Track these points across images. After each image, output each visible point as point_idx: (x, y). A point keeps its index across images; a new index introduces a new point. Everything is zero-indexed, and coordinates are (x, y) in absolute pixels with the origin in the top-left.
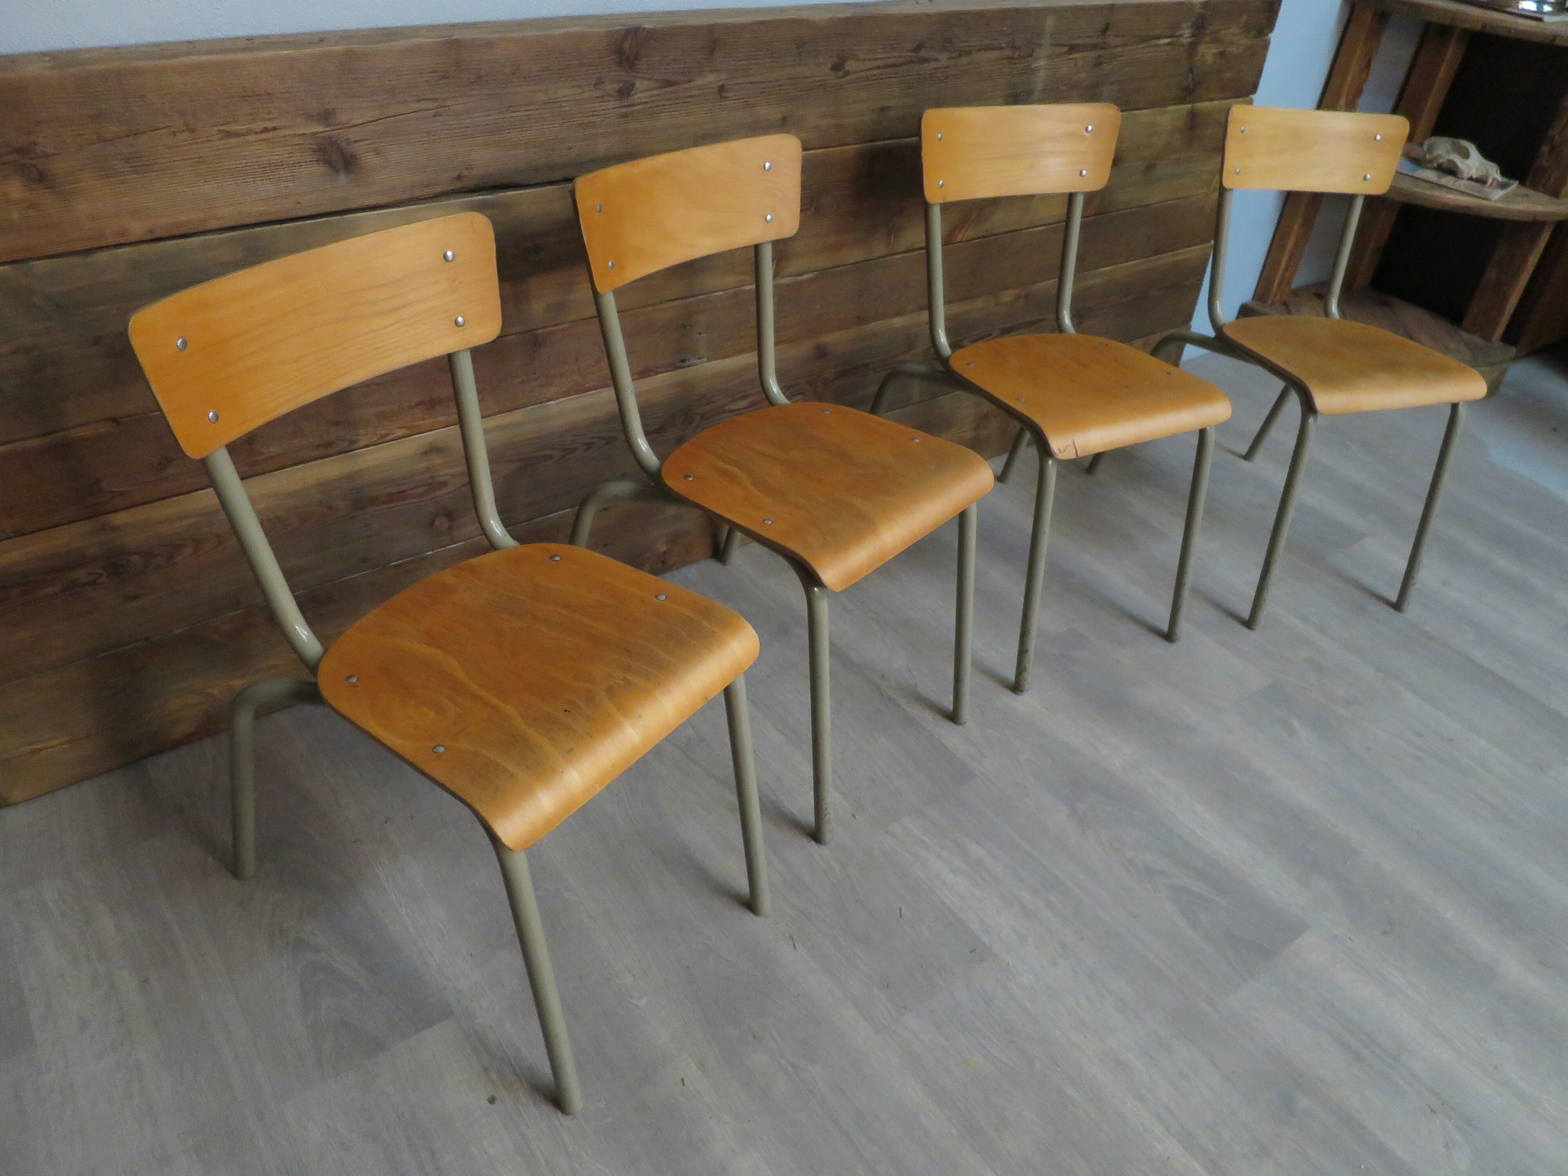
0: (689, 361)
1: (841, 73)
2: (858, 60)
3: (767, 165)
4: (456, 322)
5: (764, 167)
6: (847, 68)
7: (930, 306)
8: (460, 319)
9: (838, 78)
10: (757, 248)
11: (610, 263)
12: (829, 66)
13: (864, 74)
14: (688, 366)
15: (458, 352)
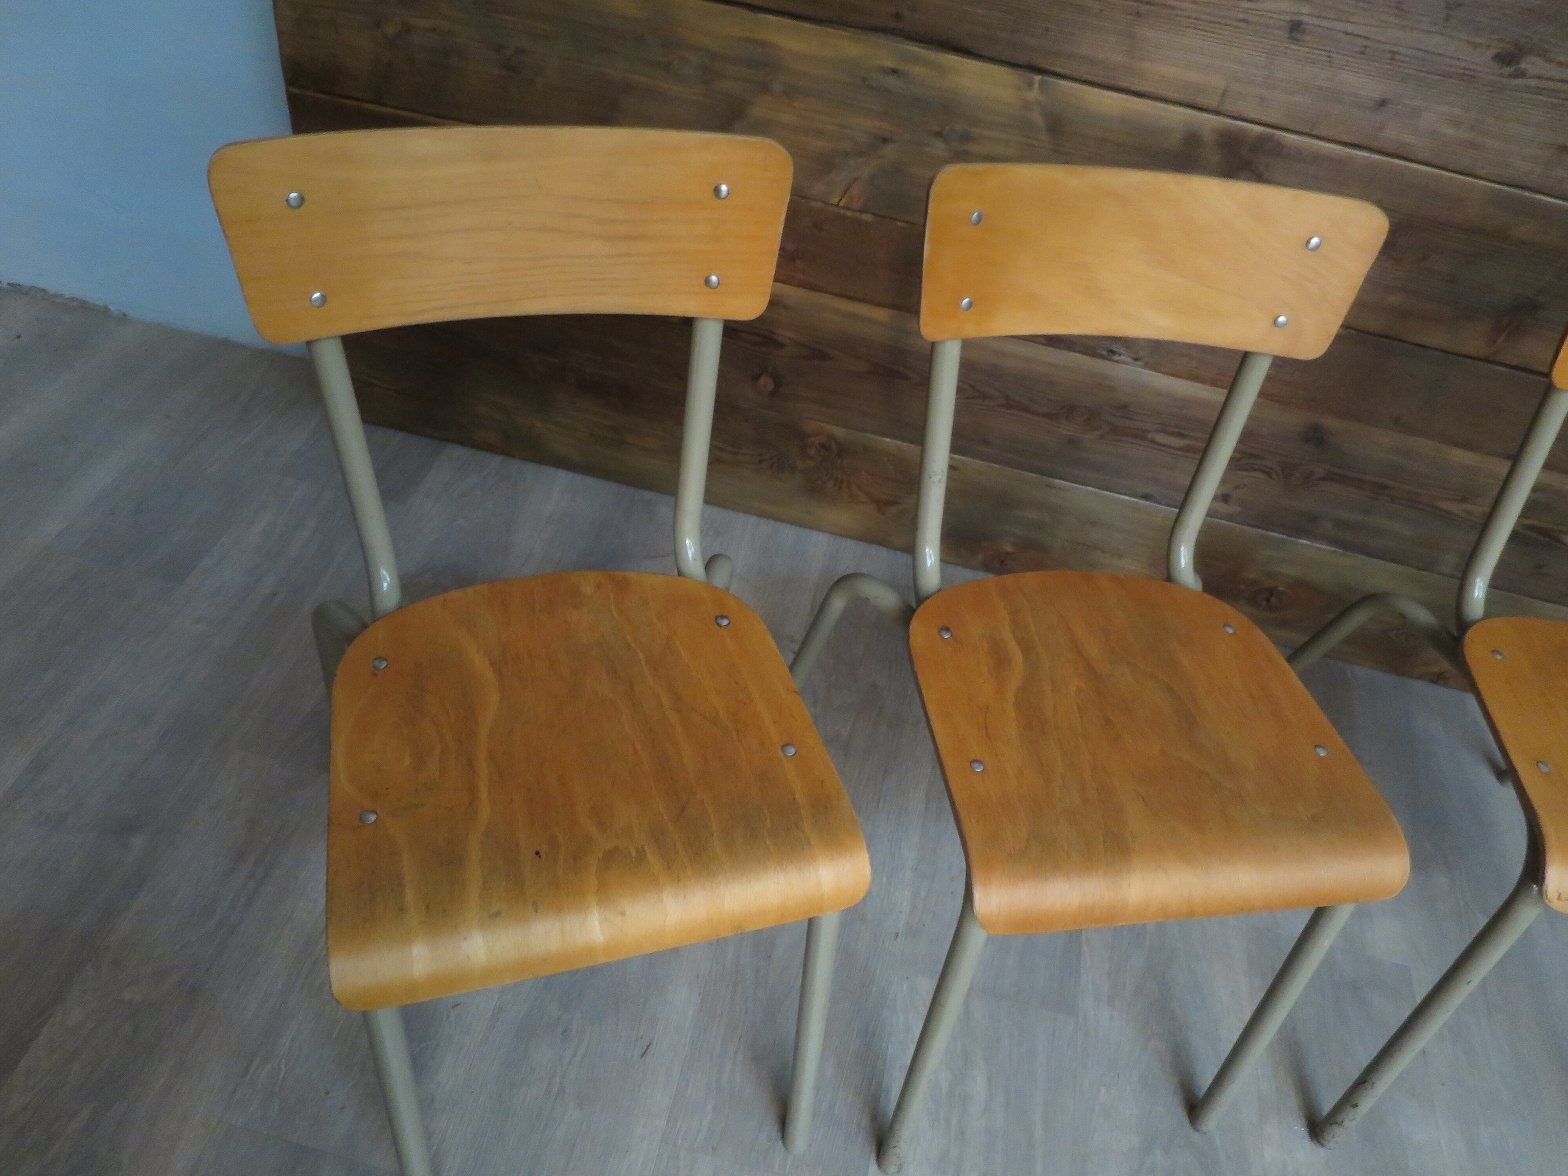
0: (1120, 355)
1: (1508, 70)
2: (1550, 61)
3: (1315, 241)
4: (707, 281)
5: (1308, 242)
6: (1523, 65)
7: (1516, 458)
8: (714, 278)
9: (1501, 75)
10: (1245, 357)
11: (966, 301)
12: (1493, 51)
13: (1551, 84)
14: (1117, 362)
15: (701, 318)
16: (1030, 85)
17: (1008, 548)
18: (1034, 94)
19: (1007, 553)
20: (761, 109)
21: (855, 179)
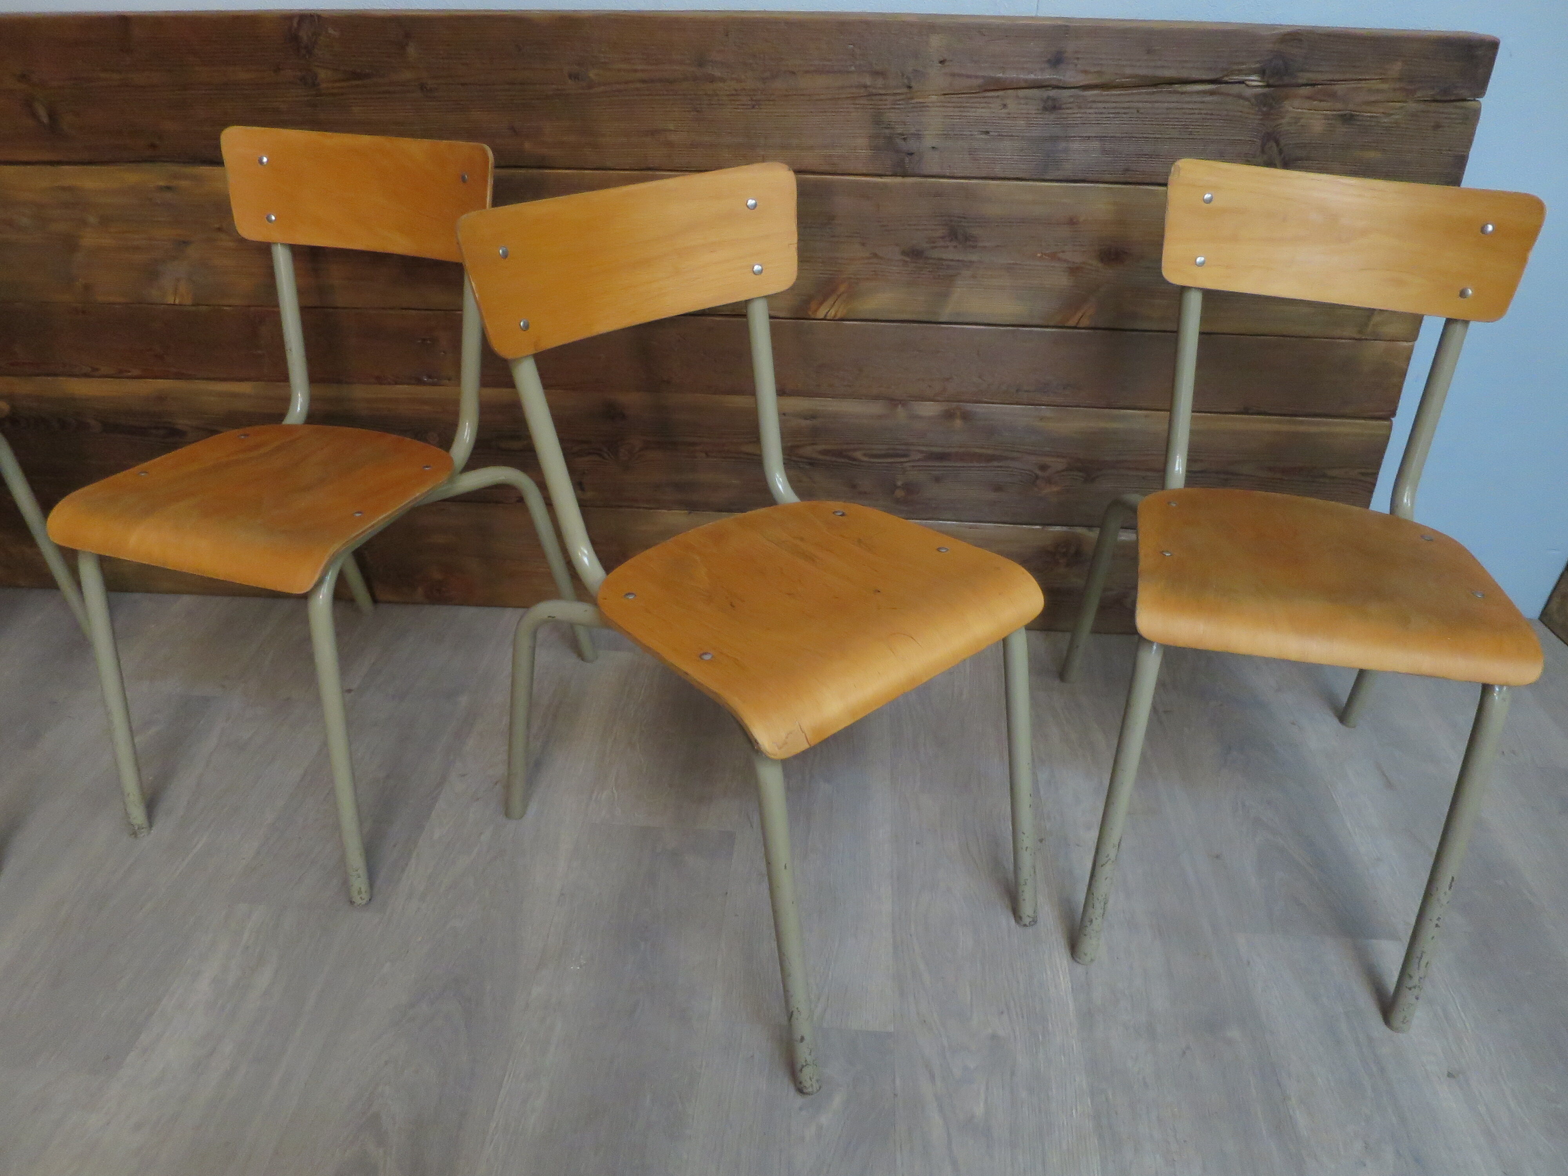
17: (437, 576)
19: (439, 581)
20: (89, 239)
21: (178, 280)
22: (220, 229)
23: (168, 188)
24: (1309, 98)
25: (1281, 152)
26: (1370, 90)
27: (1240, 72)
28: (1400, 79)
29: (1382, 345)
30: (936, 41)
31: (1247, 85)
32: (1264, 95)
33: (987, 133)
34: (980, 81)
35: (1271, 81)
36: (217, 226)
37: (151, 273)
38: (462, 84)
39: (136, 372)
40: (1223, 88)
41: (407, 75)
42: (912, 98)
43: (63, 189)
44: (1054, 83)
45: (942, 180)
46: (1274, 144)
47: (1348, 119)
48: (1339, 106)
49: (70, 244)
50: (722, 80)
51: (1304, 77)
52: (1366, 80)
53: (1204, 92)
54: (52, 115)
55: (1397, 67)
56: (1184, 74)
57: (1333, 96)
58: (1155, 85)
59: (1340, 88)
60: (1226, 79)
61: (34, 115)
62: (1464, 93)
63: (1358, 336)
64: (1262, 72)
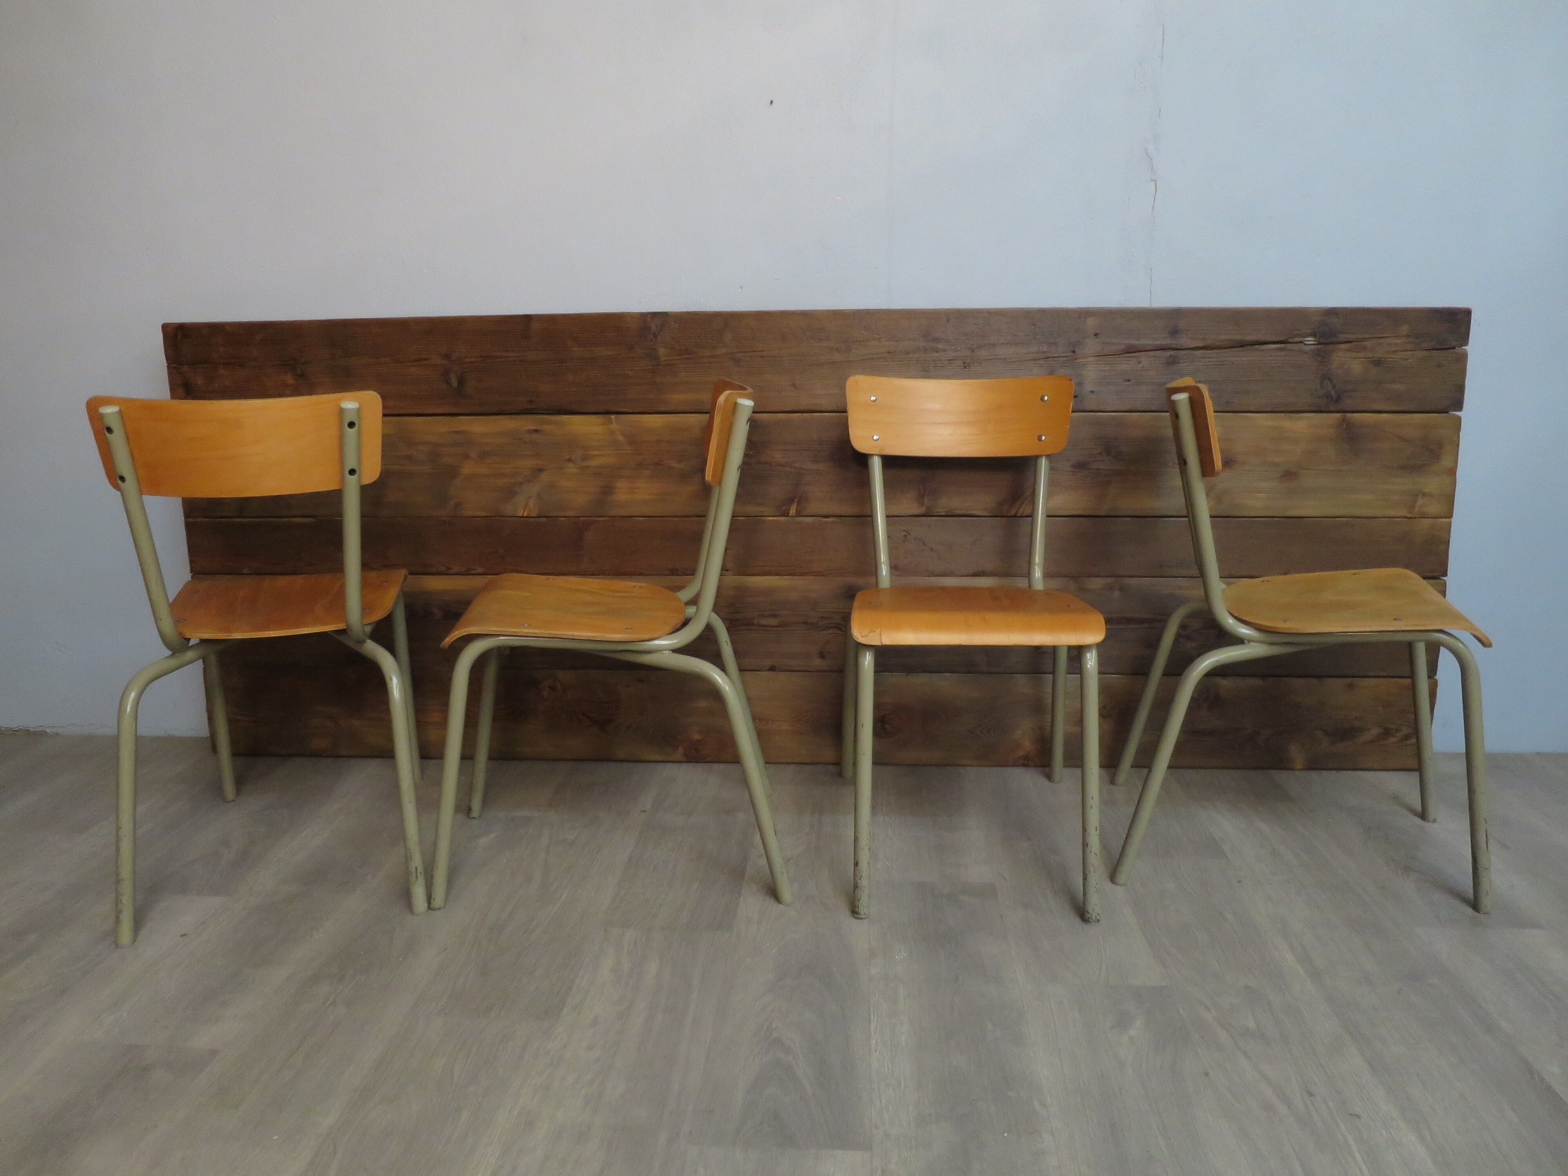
16: (611, 422)
17: (697, 736)
18: (614, 426)
19: (698, 741)
20: (467, 469)
21: (530, 498)
22: (569, 460)
23: (536, 431)
24: (1349, 350)
25: (1334, 386)
26: (1389, 344)
27: (1299, 335)
28: (1408, 336)
29: (1426, 522)
30: (1091, 321)
31: (1305, 344)
32: (1317, 349)
33: (1129, 380)
34: (1123, 347)
35: (1322, 340)
36: (568, 457)
37: (510, 493)
38: (762, 357)
39: (480, 570)
40: (1289, 346)
41: (724, 351)
42: (1076, 359)
43: (457, 432)
44: (1174, 346)
45: (1098, 414)
46: (1328, 382)
47: (1378, 363)
48: (1370, 355)
49: (452, 473)
50: (944, 351)
51: (1342, 337)
52: (1383, 337)
53: (1277, 349)
54: (461, 381)
55: (1405, 329)
56: (1262, 338)
57: (1364, 348)
58: (1242, 346)
59: (1368, 344)
60: (1290, 340)
61: (449, 384)
62: (1454, 343)
63: (1409, 515)
64: (1314, 335)
